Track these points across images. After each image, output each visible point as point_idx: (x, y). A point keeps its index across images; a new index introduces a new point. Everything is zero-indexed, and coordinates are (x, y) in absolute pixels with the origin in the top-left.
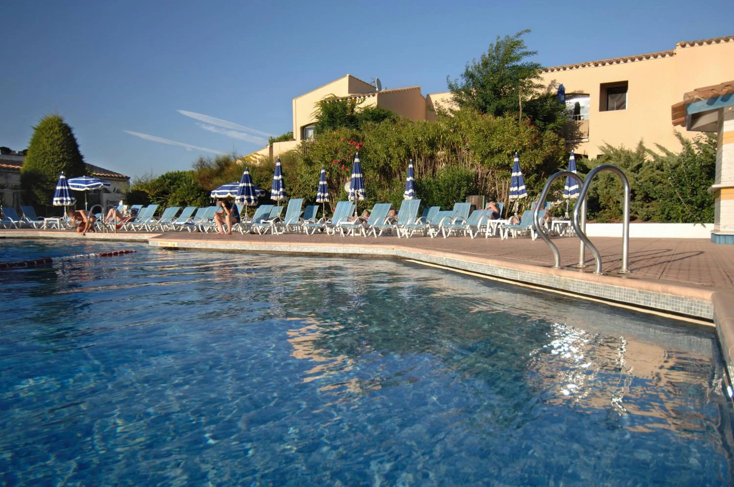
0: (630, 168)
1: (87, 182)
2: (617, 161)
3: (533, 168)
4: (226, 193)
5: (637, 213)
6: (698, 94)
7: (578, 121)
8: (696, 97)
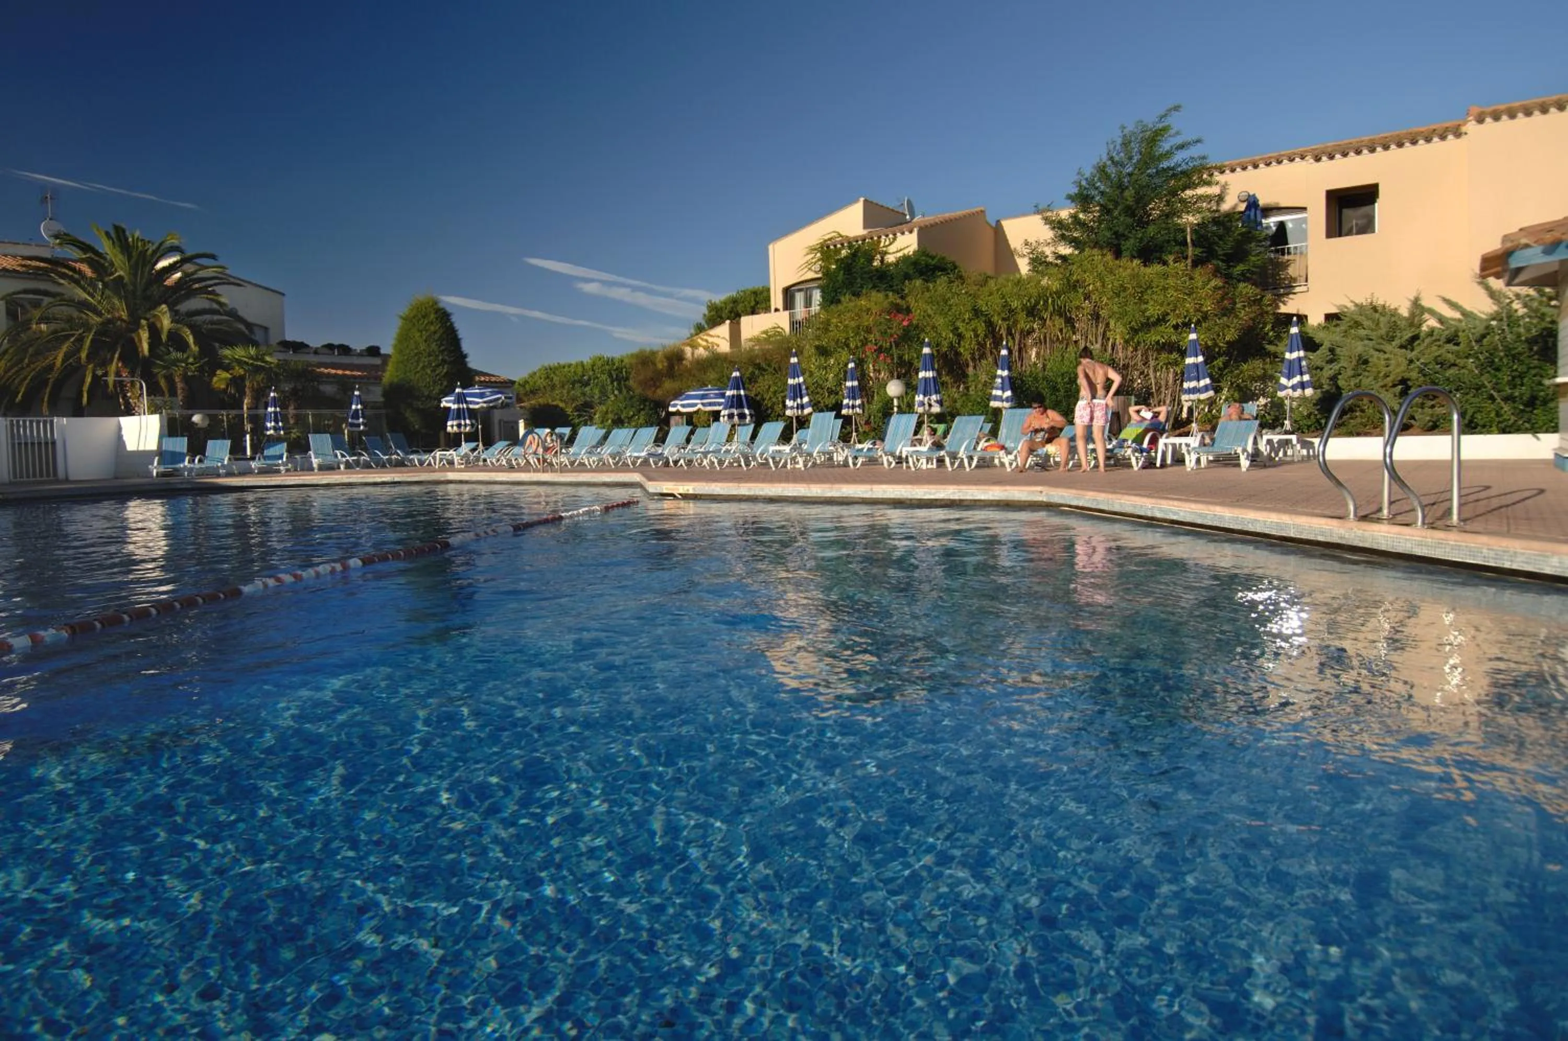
0: (1397, 342)
1: (481, 396)
2: (1372, 330)
3: (1220, 348)
4: (694, 405)
5: (1413, 418)
6: (1525, 236)
7: (1286, 257)
8: (1524, 241)
